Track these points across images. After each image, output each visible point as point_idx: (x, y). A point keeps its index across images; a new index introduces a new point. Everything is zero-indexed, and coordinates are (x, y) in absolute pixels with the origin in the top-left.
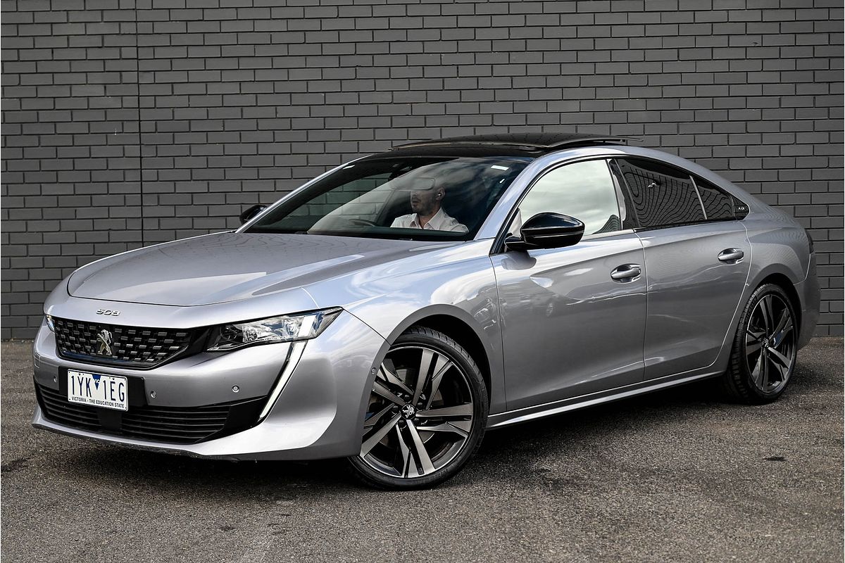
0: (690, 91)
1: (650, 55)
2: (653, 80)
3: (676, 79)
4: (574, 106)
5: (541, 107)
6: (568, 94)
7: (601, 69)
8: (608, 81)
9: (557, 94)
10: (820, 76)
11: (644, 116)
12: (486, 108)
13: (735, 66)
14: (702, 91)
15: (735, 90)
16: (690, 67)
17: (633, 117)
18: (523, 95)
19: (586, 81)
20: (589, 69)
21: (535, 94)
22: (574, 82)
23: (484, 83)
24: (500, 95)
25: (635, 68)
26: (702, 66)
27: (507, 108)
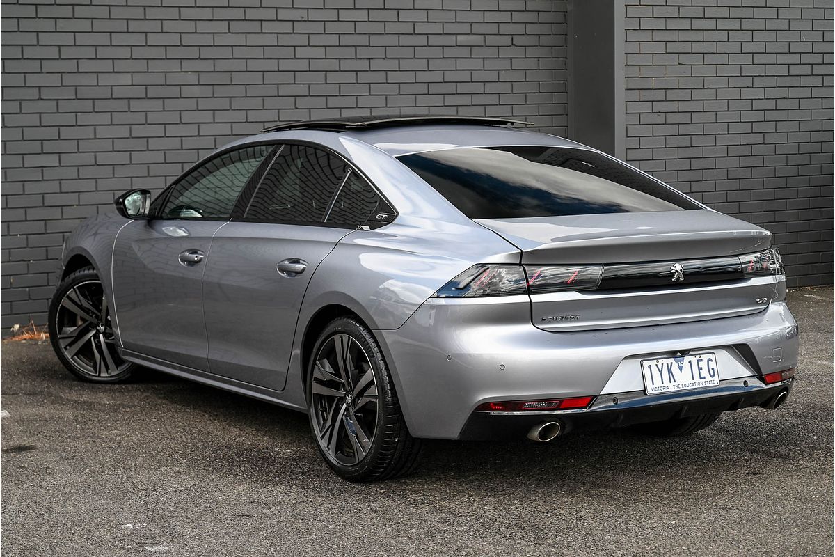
0: (240, 65)
1: (202, 27)
2: (206, 53)
3: (227, 53)
4: (126, 79)
5: (92, 80)
6: (120, 66)
7: (152, 39)
8: (160, 53)
9: (107, 66)
10: (362, 53)
11: (196, 91)
12: (33, 80)
13: (284, 40)
14: (253, 65)
15: (285, 65)
16: (240, 40)
17: (186, 91)
18: (71, 66)
19: (137, 53)
20: (140, 40)
21: (84, 66)
22: (125, 53)
23: (29, 52)
24: (48, 66)
25: (187, 40)
26: (253, 40)
27: (55, 80)
